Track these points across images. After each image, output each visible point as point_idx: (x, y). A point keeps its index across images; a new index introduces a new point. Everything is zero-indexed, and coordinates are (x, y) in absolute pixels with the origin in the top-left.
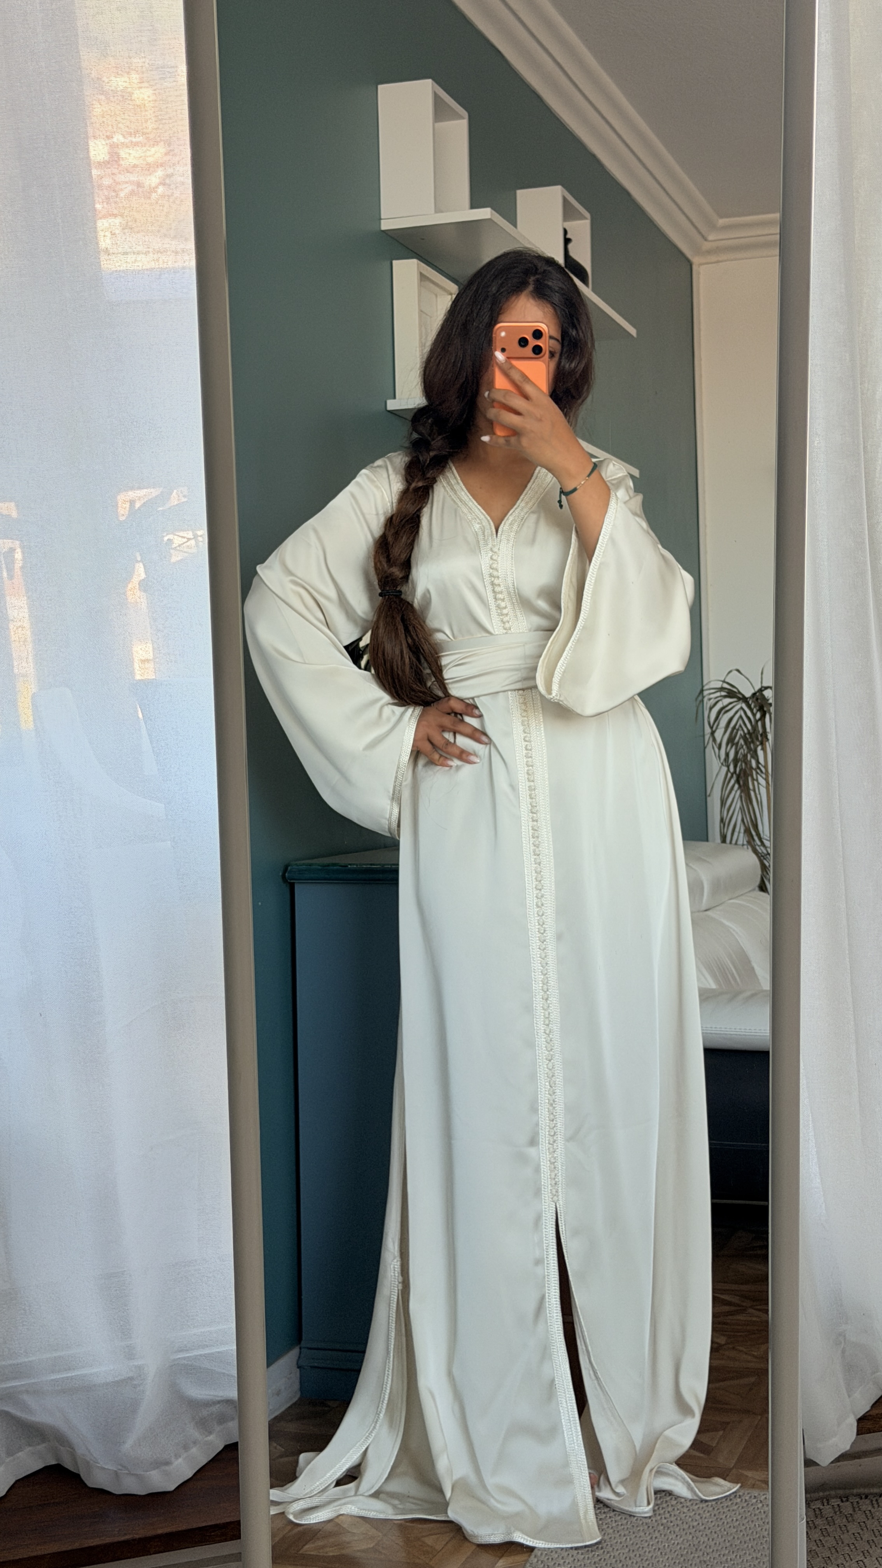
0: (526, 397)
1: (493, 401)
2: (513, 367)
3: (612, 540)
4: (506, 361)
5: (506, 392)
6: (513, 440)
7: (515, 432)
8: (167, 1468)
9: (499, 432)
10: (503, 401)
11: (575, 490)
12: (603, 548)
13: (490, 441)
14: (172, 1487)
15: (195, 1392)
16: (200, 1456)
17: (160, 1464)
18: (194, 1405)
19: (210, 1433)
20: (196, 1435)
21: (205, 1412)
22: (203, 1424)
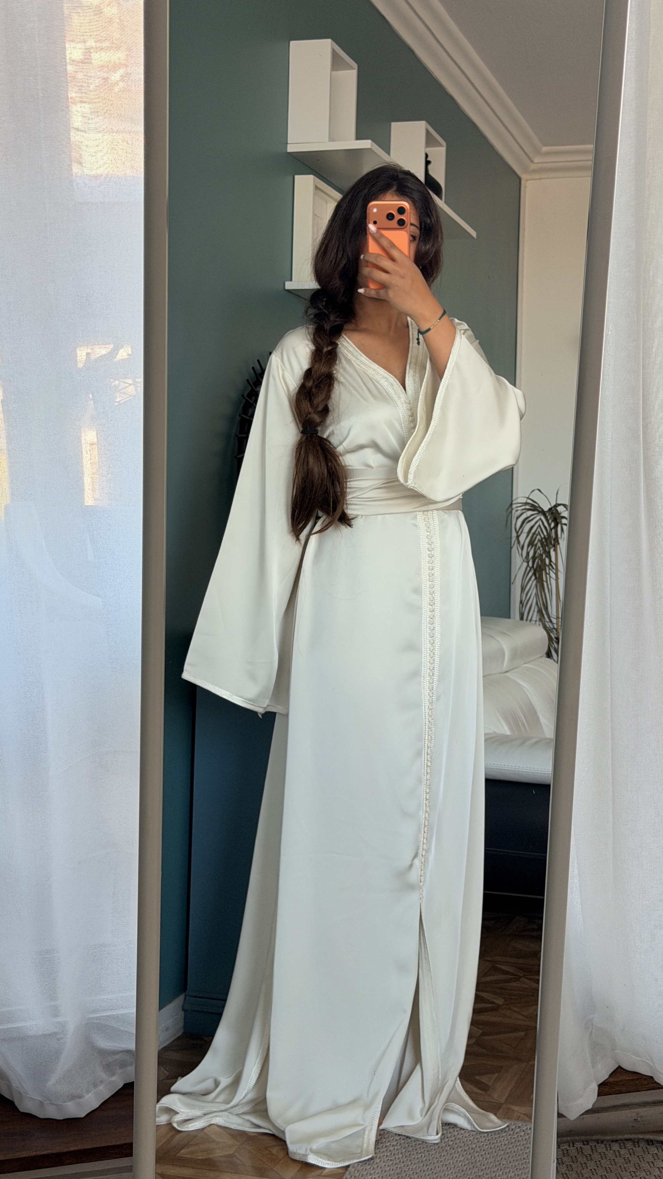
0: (393, 259)
1: (367, 262)
2: (382, 236)
3: (457, 365)
4: (377, 231)
5: (378, 255)
6: (382, 292)
7: (384, 286)
8: (80, 1100)
9: (372, 286)
10: (375, 262)
11: (429, 330)
12: (450, 372)
13: (365, 292)
14: (83, 1115)
15: (104, 1044)
16: (105, 1092)
17: (74, 1097)
18: (103, 1053)
19: (114, 1075)
20: (104, 1076)
21: (110, 1059)
22: (108, 1068)
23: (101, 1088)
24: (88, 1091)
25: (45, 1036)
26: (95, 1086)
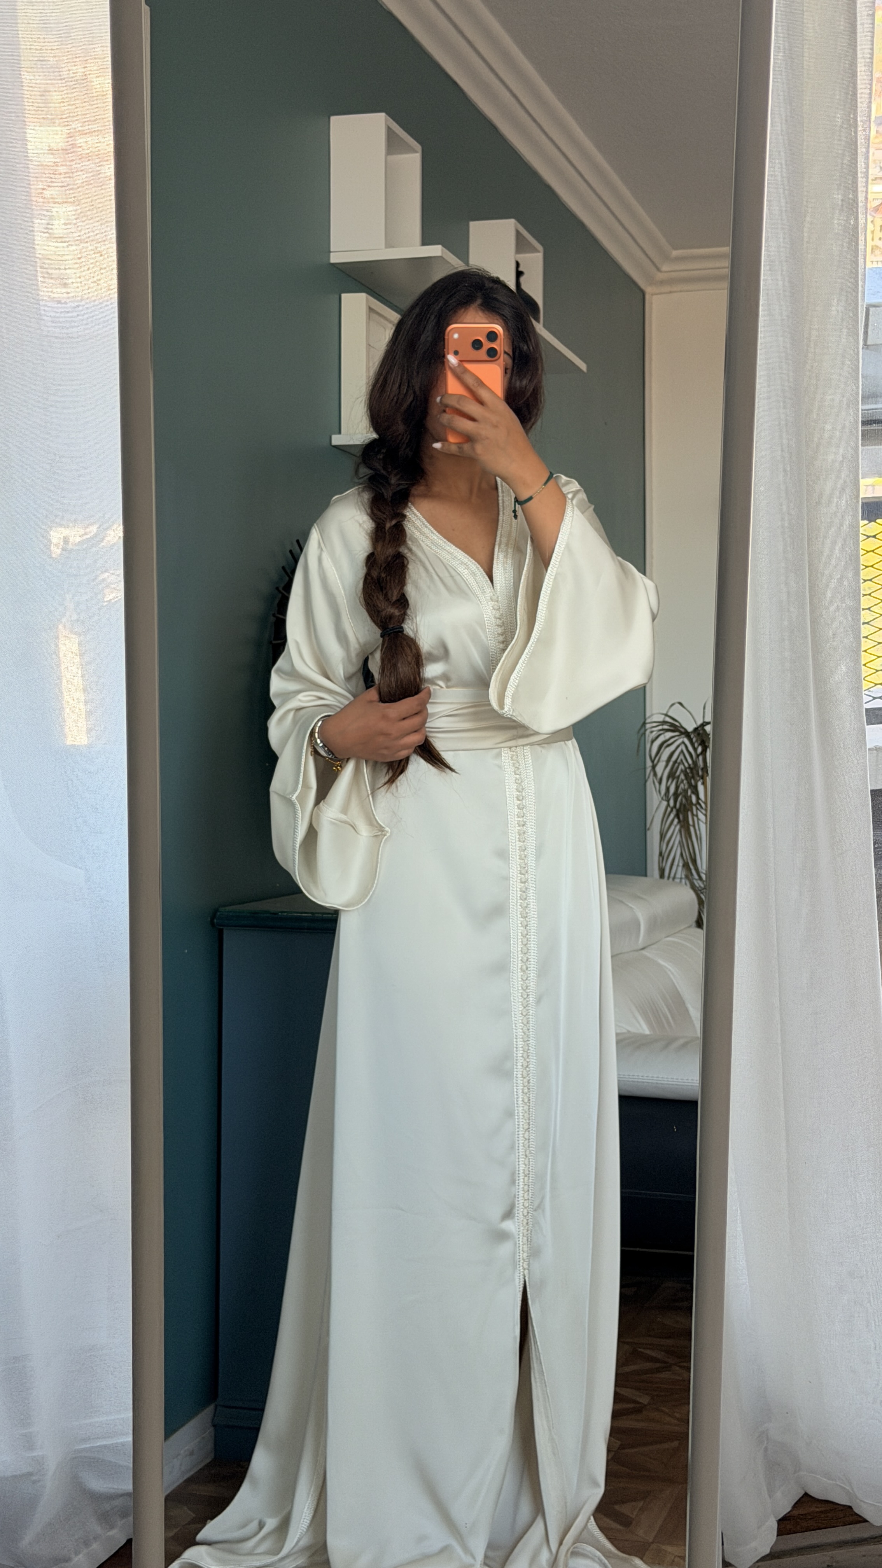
0: (481, 402)
1: (446, 406)
2: (466, 371)
3: (568, 548)
5: (460, 397)
6: (466, 446)
7: (469, 439)
10: (457, 406)
11: (530, 498)
12: (559, 558)
13: (442, 448)
15: (98, 1485)
16: (101, 1552)
18: (96, 1498)
19: (112, 1527)
20: (98, 1529)
21: (107, 1506)
22: (105, 1518)
23: (95, 1546)
24: (77, 1553)
25: (15, 1477)
26: (87, 1544)
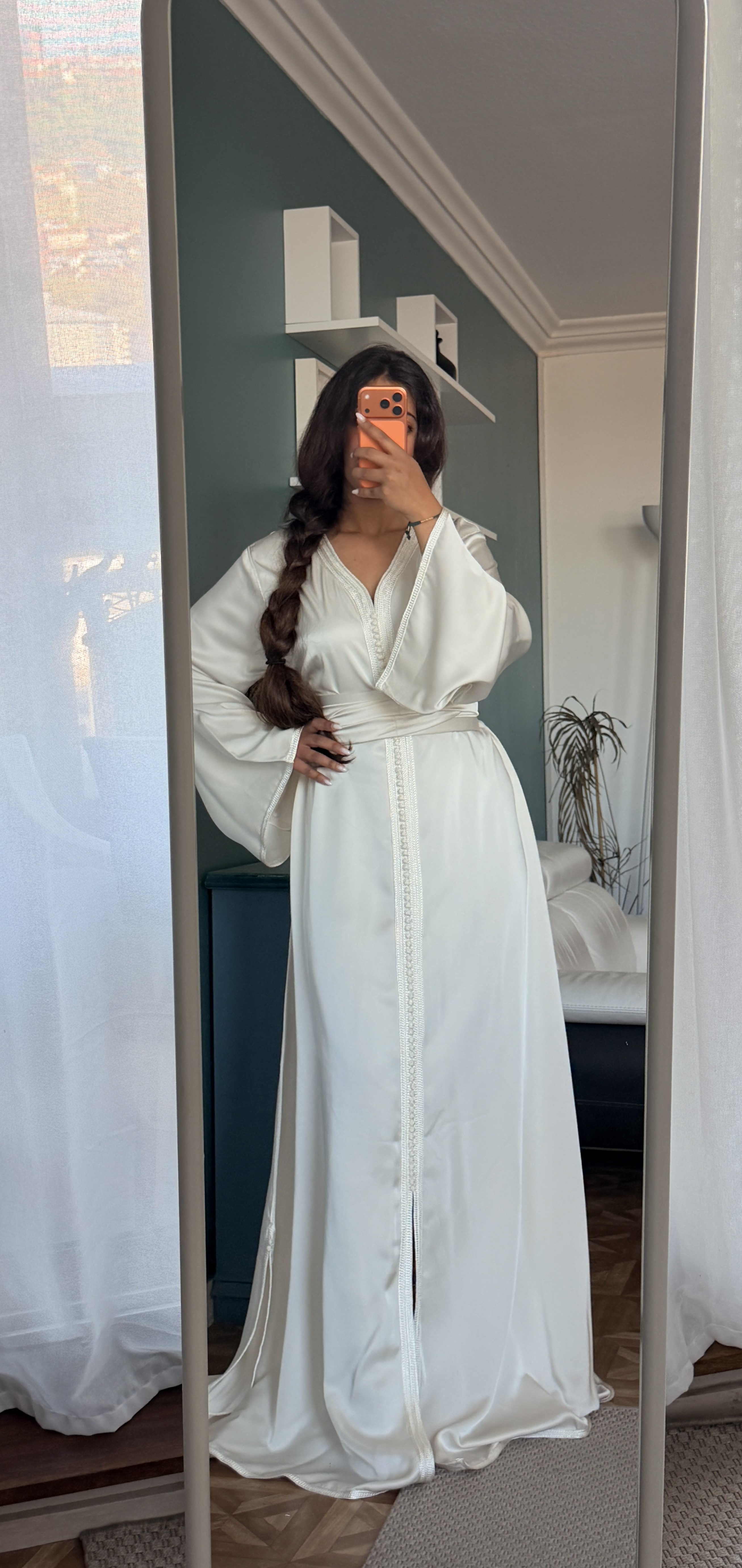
0: (386, 452)
1: (358, 458)
5: (369, 449)
8: (110, 1413)
11: (419, 522)
14: (114, 1429)
15: (134, 1347)
16: (138, 1401)
17: (104, 1410)
18: (134, 1357)
19: (147, 1381)
20: (135, 1383)
21: (142, 1364)
22: (141, 1374)
23: (134, 1397)
24: (119, 1403)
25: (67, 1342)
26: (127, 1395)
